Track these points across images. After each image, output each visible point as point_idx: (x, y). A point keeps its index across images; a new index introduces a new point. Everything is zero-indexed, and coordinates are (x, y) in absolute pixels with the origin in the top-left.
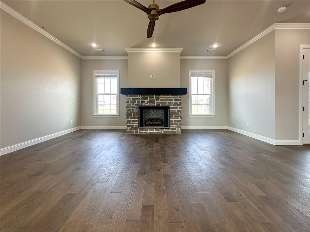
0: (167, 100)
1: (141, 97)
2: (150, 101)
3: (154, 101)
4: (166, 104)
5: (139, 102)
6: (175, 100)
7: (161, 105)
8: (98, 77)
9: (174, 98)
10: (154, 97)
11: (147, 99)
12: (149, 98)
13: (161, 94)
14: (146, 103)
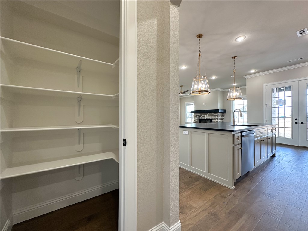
0: (211, 116)
1: (199, 115)
2: (203, 116)
3: (205, 116)
4: (210, 118)
5: (198, 116)
6: (215, 115)
7: (208, 118)
8: (187, 105)
9: (215, 114)
10: (205, 114)
11: (201, 115)
12: (203, 115)
13: (208, 113)
14: (202, 117)
